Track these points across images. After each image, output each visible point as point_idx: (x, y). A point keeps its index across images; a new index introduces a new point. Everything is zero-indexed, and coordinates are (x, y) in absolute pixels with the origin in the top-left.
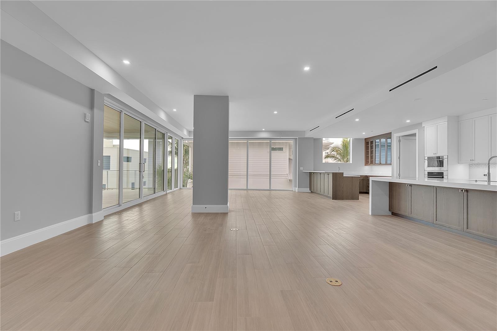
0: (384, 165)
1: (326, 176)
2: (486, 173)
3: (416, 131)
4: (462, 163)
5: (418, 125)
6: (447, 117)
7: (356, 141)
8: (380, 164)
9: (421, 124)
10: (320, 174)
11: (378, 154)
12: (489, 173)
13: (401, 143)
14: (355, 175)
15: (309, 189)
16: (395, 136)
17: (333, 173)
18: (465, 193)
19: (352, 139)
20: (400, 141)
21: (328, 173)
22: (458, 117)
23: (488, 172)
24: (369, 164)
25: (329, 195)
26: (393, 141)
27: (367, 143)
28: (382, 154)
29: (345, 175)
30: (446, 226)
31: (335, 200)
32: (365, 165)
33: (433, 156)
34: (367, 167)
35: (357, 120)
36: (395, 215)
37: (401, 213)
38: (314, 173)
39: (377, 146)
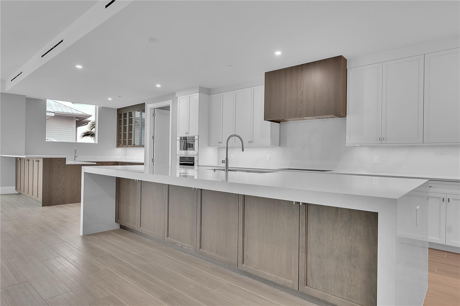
0: (138, 146)
1: (36, 164)
3: (170, 103)
5: (172, 95)
6: (198, 87)
9: (174, 94)
10: (29, 160)
12: (227, 159)
13: (155, 117)
15: (15, 187)
16: (149, 107)
17: (45, 159)
18: (199, 191)
20: (154, 115)
21: (38, 159)
22: (209, 89)
23: (225, 157)
24: (121, 145)
25: (38, 199)
26: (147, 116)
27: (119, 116)
28: (136, 132)
29: (68, 162)
30: (178, 244)
31: (49, 205)
32: (117, 147)
33: (185, 135)
34: (120, 150)
35: (79, 67)
36: (123, 227)
37: (129, 225)
38: (20, 159)
39: (131, 121)
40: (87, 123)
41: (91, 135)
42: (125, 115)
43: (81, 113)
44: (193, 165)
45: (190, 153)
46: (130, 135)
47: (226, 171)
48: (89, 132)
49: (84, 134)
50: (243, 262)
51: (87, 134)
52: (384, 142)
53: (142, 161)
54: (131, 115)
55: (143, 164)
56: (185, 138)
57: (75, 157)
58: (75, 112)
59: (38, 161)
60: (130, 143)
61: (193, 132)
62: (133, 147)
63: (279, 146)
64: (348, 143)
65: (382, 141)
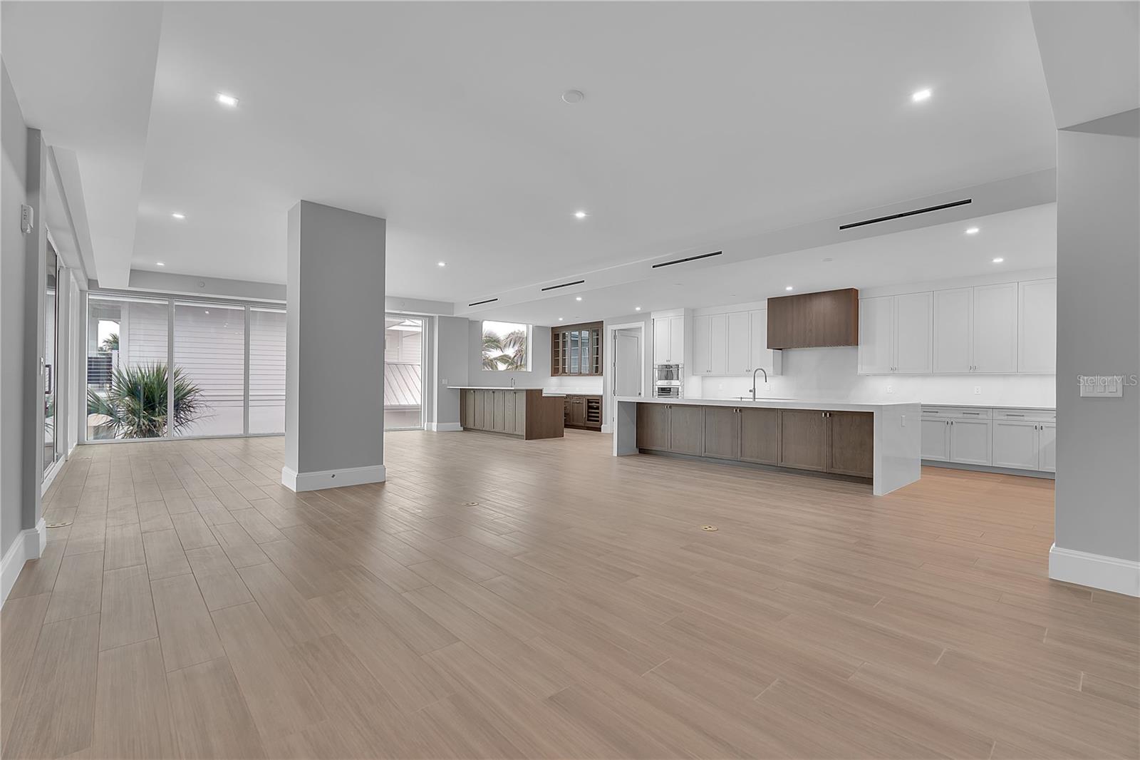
0: (586, 375)
1: (509, 396)
2: (752, 388)
3: (642, 324)
5: (645, 316)
6: (682, 309)
7: (538, 330)
8: (580, 374)
9: (649, 314)
11: (576, 357)
12: (754, 388)
13: (616, 340)
15: (459, 423)
16: (611, 327)
17: (527, 391)
18: (740, 413)
19: (531, 326)
20: (614, 337)
22: (693, 310)
24: (555, 373)
26: (608, 338)
27: (553, 337)
32: (552, 376)
33: (666, 363)
34: (555, 380)
36: (645, 452)
37: (656, 448)
38: (466, 390)
42: (559, 335)
45: (673, 383)
54: (564, 337)
56: (666, 366)
60: (564, 371)
61: (677, 358)
62: (569, 375)
63: (782, 374)
64: (859, 372)
65: (894, 372)
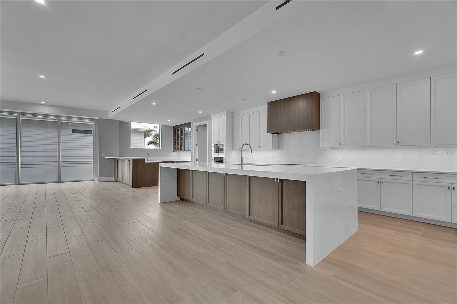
0: (187, 151)
1: (128, 162)
4: (235, 150)
5: (208, 118)
6: (225, 112)
7: (165, 128)
10: (123, 160)
14: (158, 160)
15: (113, 177)
16: (194, 125)
17: (133, 160)
18: (226, 176)
19: (161, 125)
20: (197, 130)
21: (129, 160)
22: (233, 113)
23: (241, 157)
24: (176, 150)
25: (129, 184)
26: (192, 130)
27: (174, 131)
28: (185, 141)
29: (146, 161)
30: (214, 207)
31: (136, 188)
32: (173, 151)
33: (217, 143)
34: (175, 153)
35: (154, 104)
36: (182, 199)
37: (186, 197)
38: (117, 159)
39: (182, 133)
40: (151, 135)
41: (154, 144)
42: (178, 130)
43: (148, 128)
44: (223, 162)
45: (221, 155)
46: (181, 143)
47: (242, 165)
48: (152, 141)
49: (149, 143)
50: (250, 215)
51: (150, 143)
52: (343, 146)
53: (190, 160)
54: (182, 130)
55: (191, 162)
56: (217, 145)
57: (148, 158)
58: (144, 128)
59: (129, 161)
60: (181, 149)
61: (223, 141)
62: (184, 151)
63: (279, 149)
64: (321, 147)
65: (342, 146)
